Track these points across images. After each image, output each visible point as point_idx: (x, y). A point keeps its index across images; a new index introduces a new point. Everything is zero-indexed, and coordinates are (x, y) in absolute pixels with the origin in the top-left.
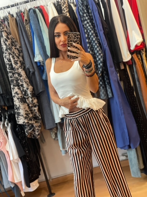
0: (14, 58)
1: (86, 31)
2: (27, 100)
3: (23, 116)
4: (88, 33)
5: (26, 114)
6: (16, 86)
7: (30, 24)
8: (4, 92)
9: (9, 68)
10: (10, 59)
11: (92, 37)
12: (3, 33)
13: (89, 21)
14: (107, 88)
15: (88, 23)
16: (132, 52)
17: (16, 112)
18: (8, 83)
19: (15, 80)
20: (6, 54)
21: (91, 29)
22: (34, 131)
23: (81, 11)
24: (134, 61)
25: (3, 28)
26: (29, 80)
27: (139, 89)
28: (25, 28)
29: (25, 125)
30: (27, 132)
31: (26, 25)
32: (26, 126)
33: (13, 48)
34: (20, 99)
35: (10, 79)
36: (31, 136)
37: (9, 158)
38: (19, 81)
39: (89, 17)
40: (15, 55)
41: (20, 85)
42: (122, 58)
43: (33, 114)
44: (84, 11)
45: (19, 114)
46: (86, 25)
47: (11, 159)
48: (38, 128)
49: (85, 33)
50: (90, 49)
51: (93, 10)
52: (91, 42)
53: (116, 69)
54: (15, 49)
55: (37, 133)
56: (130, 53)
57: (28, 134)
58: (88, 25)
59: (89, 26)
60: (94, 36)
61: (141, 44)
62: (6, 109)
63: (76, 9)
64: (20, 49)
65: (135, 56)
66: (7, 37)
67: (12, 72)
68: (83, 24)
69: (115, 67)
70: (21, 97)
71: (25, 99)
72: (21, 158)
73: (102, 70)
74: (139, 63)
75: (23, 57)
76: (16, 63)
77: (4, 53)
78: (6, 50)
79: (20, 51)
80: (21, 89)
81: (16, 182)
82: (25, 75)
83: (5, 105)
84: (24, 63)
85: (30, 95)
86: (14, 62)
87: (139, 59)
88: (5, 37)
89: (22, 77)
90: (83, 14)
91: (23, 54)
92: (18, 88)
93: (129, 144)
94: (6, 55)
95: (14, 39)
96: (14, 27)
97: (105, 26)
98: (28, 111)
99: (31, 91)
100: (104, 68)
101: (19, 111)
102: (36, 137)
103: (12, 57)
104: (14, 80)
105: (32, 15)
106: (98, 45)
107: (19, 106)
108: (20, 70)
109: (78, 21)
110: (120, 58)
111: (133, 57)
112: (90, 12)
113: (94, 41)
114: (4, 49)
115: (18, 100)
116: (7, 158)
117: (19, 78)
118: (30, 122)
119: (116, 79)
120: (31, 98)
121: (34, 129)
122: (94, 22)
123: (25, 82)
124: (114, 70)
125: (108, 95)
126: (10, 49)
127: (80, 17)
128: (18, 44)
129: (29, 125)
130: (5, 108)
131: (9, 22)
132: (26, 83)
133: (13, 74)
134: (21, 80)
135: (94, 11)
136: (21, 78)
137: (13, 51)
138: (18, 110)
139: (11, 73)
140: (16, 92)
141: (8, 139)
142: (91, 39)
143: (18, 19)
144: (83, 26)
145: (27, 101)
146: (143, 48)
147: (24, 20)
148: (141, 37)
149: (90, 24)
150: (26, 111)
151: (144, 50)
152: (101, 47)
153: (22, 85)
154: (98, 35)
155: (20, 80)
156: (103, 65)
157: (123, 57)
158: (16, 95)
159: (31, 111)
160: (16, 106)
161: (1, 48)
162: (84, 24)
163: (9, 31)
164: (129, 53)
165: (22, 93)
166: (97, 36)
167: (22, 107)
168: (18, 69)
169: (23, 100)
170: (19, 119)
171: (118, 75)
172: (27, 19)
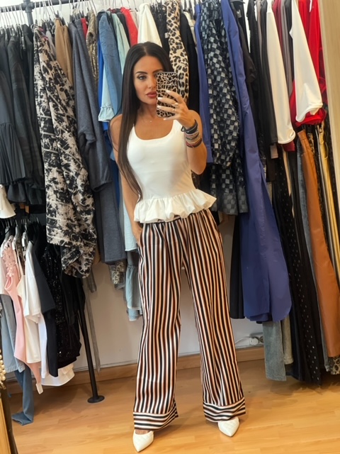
0: (57, 109)
1: (209, 71)
2: (72, 197)
3: (61, 229)
4: (213, 77)
5: (68, 225)
6: (54, 166)
7: (97, 44)
8: (29, 176)
9: (44, 127)
10: (49, 110)
11: (222, 85)
12: (40, 54)
13: (218, 52)
14: (240, 193)
15: (216, 56)
16: (297, 127)
17: (48, 218)
18: (39, 158)
19: (54, 154)
20: (43, 99)
21: (221, 70)
22: (78, 262)
23: (205, 31)
24: (301, 145)
25: (42, 45)
26: (81, 156)
27: (302, 203)
28: (87, 50)
29: (64, 247)
30: (65, 263)
31: (90, 44)
32: (65, 251)
33: (58, 87)
34: (60, 193)
35: (44, 150)
36: (72, 272)
37: (20, 312)
38: (62, 158)
39: (219, 44)
40: (60, 103)
41: (63, 166)
42: (276, 136)
43: (82, 228)
44: (211, 30)
45: (53, 223)
46: (211, 59)
47: (26, 313)
48: (88, 257)
49: (208, 76)
50: (215, 110)
51: (229, 32)
52: (218, 95)
53: (260, 158)
54: (61, 90)
55: (84, 268)
56: (294, 129)
57: (67, 267)
58: (215, 60)
59: (219, 62)
60: (225, 85)
61: (318, 112)
62: (27, 211)
63: (195, 25)
64: (70, 92)
65: (302, 134)
66: (48, 65)
67: (50, 136)
68: (206, 57)
69: (260, 152)
70: (62, 189)
71: (68, 194)
72: (45, 314)
73: (233, 155)
74: (310, 151)
75: (75, 110)
76: (60, 119)
77: (38, 96)
78: (44, 90)
79: (71, 97)
80: (65, 174)
81: (29, 361)
82: (76, 146)
83: (27, 203)
84: (76, 122)
85: (80, 188)
86: (57, 117)
87: (310, 142)
88: (43, 64)
89: (69, 150)
90: (208, 37)
91: (76, 103)
92: (57, 171)
93: (268, 311)
94: (41, 101)
95: (60, 70)
96: (63, 46)
97: (251, 68)
98: (72, 221)
99: (84, 181)
100: (237, 152)
101: (54, 218)
102: (83, 275)
103: (54, 106)
104: (51, 153)
105: (104, 25)
106: (231, 103)
107: (57, 207)
108: (66, 135)
109: (196, 48)
110: (272, 135)
111: (300, 136)
112: (223, 34)
113: (225, 95)
114: (40, 88)
115: (55, 196)
116: (18, 312)
117: (63, 150)
118: (74, 243)
119: (259, 176)
120: (83, 194)
121: (80, 259)
122: (229, 55)
123: (74, 160)
124: (258, 157)
125: (238, 208)
126: (51, 89)
127: (202, 43)
128: (68, 81)
129: (70, 249)
130: (25, 209)
131: (56, 33)
132: (76, 162)
133: (52, 141)
134: (66, 155)
135: (232, 34)
136: (67, 152)
137: (56, 94)
138: (52, 216)
139: (47, 138)
140: (54, 179)
141: (24, 274)
142: (218, 89)
143: (73, 30)
144: (206, 61)
145: (73, 200)
146: (322, 120)
147: (87, 34)
148: (319, 99)
149: (220, 58)
150: (68, 219)
151: (322, 126)
152: (237, 109)
153: (67, 166)
154: (234, 83)
155: (63, 156)
156: (236, 145)
157: (280, 134)
158: (53, 184)
159: (78, 220)
160: (51, 207)
161: (34, 84)
162: (208, 56)
163: (52, 52)
164: (291, 128)
165: (65, 181)
166: (231, 85)
167: (61, 209)
168: (63, 132)
169: (65, 196)
170: (52, 233)
171: (265, 169)
172: (94, 33)
